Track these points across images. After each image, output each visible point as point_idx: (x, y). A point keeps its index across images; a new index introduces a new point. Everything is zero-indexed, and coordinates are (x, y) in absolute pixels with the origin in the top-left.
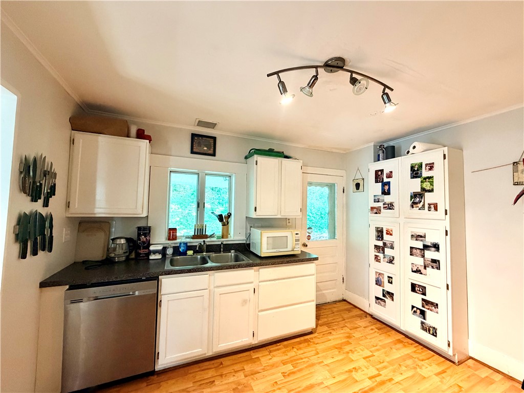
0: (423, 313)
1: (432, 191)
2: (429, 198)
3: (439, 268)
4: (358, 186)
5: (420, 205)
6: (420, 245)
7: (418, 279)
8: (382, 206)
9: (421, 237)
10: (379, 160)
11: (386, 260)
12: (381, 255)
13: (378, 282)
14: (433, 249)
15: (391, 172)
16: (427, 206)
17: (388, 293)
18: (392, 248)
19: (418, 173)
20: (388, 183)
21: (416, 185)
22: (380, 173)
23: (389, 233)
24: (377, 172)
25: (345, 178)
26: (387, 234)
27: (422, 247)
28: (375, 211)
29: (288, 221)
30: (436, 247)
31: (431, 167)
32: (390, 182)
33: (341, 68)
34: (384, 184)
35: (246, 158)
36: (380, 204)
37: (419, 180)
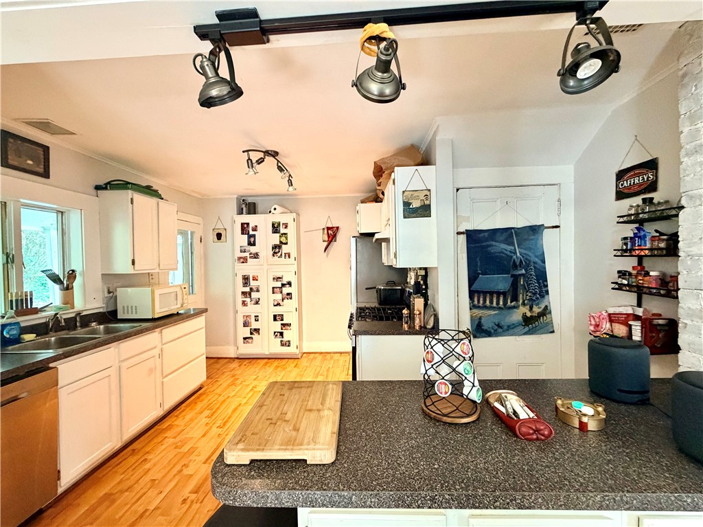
0: (281, 334)
1: (286, 244)
2: (285, 249)
3: (291, 298)
4: (219, 236)
5: (279, 254)
6: (279, 284)
7: (278, 310)
8: (248, 256)
9: (280, 278)
10: (242, 213)
11: (253, 302)
12: (248, 300)
13: (246, 324)
14: (288, 286)
15: (256, 226)
16: (283, 255)
17: (255, 330)
18: (258, 291)
19: (277, 230)
20: (254, 236)
21: (276, 239)
22: (246, 226)
23: (255, 279)
24: (242, 224)
25: (202, 226)
26: (253, 280)
27: (280, 286)
28: (242, 260)
29: (151, 277)
30: (289, 284)
31: (286, 226)
32: (255, 235)
33: (274, 157)
34: (250, 236)
35: (98, 188)
36: (247, 254)
37: (278, 235)
